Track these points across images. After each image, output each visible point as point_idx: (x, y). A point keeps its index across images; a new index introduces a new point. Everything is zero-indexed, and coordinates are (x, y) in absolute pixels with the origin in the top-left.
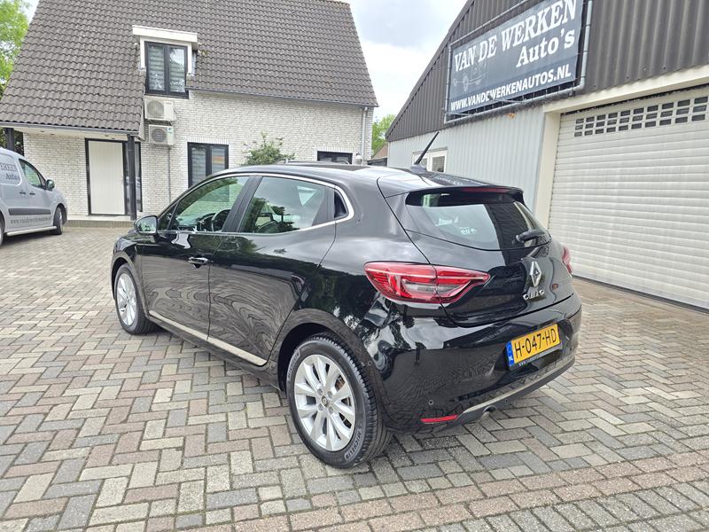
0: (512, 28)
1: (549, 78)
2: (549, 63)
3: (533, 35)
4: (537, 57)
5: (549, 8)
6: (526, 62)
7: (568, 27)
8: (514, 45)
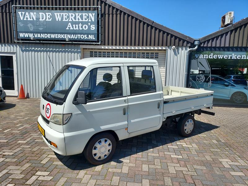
0: (61, 14)
1: (85, 37)
2: (84, 32)
3: (74, 20)
4: (77, 28)
5: (81, 14)
6: (71, 28)
7: (92, 23)
8: (63, 20)
